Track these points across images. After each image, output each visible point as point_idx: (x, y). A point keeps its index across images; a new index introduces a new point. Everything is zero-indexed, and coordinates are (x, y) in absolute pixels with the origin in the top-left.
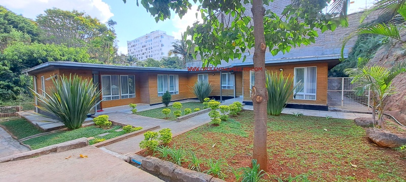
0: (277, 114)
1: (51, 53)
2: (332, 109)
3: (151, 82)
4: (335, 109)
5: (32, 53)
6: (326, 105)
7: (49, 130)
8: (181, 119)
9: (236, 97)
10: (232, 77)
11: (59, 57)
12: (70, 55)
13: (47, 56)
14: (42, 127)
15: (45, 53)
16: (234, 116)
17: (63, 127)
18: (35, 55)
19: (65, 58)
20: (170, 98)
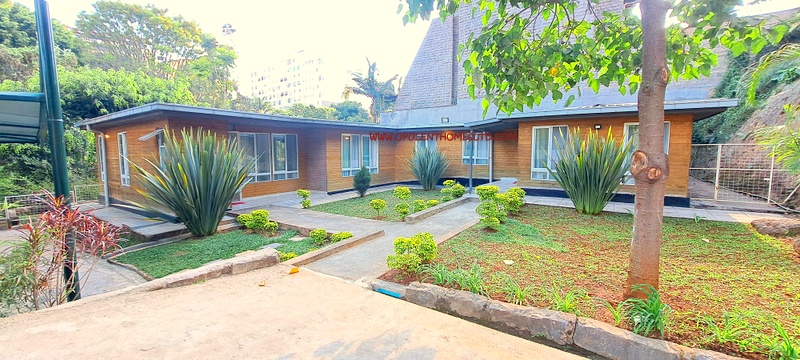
0: (596, 212)
2: (697, 203)
3: (330, 149)
4: (703, 203)
7: (156, 238)
8: (417, 218)
9: (493, 181)
10: (487, 143)
16: (513, 215)
17: (185, 231)
20: (369, 180)
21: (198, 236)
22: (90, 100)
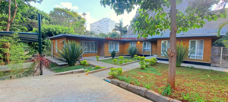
0: (178, 66)
1: (58, 30)
2: (213, 65)
3: (105, 45)
4: (216, 65)
5: (50, 29)
6: (209, 63)
7: (61, 65)
8: (123, 65)
9: (152, 56)
10: (150, 45)
11: (61, 31)
12: (66, 31)
13: (56, 31)
14: (58, 64)
15: (55, 29)
16: (152, 65)
17: (67, 64)
18: (51, 30)
19: (64, 32)
20: (115, 54)
21: (71, 66)
22: (51, 32)
